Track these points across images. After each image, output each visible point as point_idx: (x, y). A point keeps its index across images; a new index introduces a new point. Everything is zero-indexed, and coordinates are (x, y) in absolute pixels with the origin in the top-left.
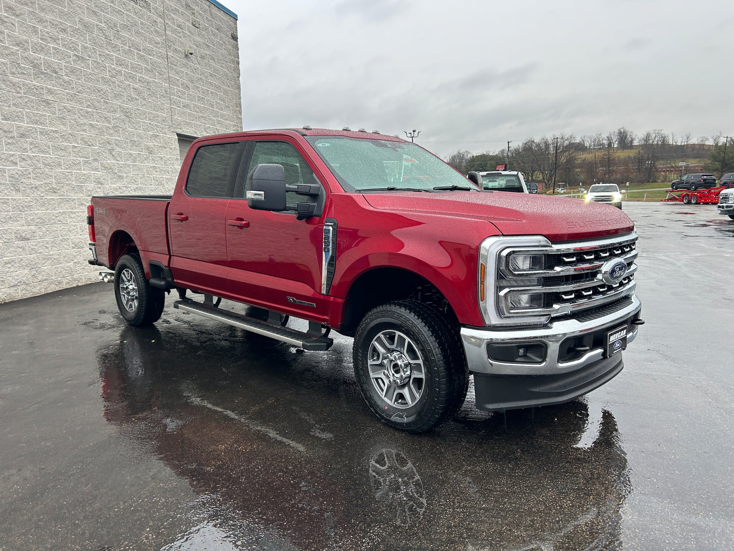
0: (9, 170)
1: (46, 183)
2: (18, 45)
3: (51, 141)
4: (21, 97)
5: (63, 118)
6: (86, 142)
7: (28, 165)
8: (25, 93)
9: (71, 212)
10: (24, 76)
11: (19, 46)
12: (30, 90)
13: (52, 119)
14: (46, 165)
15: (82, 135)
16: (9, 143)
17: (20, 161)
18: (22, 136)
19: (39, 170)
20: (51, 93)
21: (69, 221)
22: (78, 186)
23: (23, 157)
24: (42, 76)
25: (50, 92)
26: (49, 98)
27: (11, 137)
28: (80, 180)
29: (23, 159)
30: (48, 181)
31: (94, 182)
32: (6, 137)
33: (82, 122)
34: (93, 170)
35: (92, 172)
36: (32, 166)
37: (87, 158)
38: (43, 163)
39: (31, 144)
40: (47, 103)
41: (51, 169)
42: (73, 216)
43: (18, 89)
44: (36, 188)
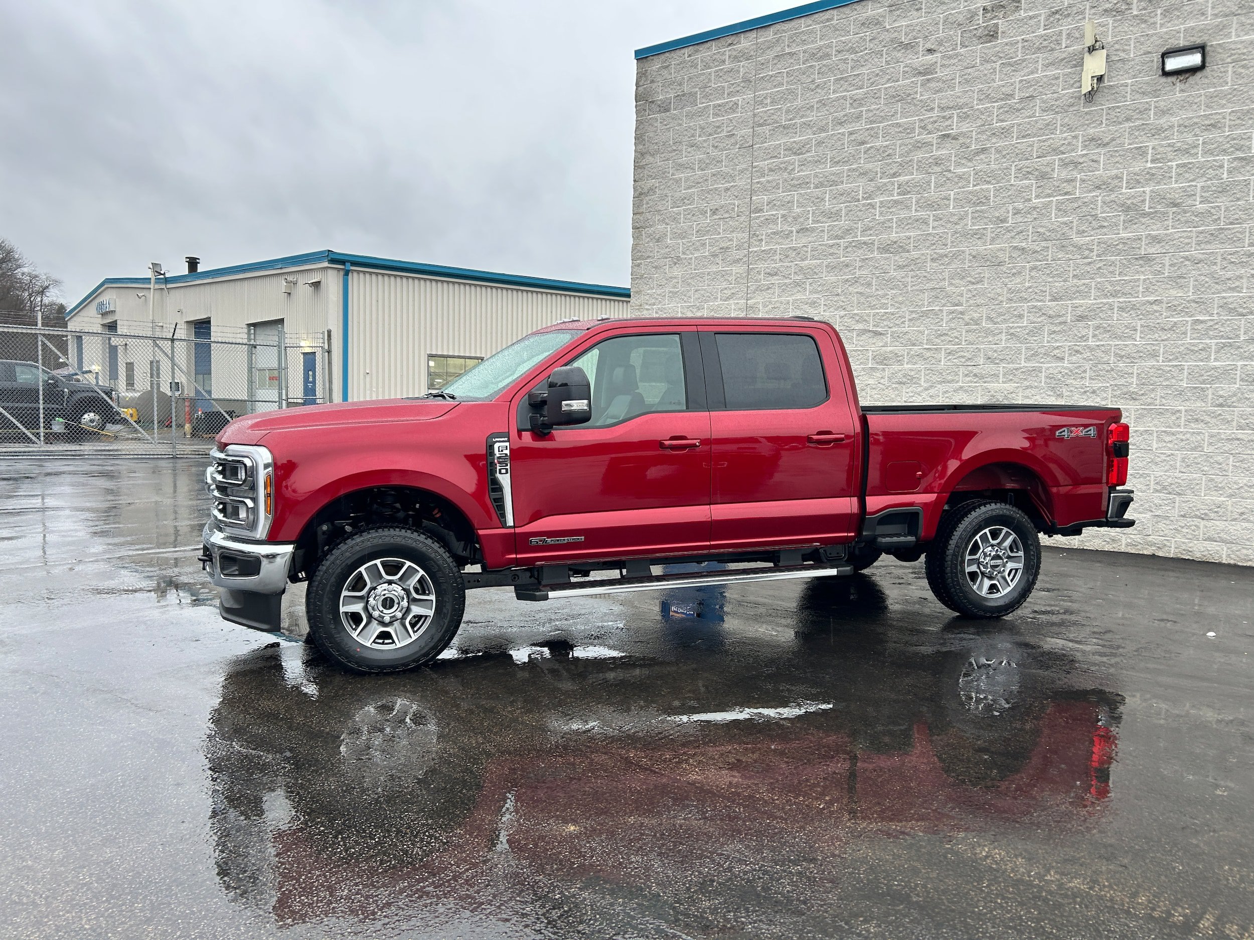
0: (1048, 369)
1: (1116, 385)
2: (1098, 188)
3: (1141, 319)
4: (1090, 263)
5: (1180, 277)
6: (1231, 311)
7: (1084, 359)
8: (1098, 256)
9: (1165, 432)
10: (1105, 230)
11: (1100, 189)
12: (1108, 248)
13: (1151, 283)
14: (1122, 357)
15: (1224, 298)
16: (1054, 332)
17: (1070, 355)
18: (1081, 318)
19: (1105, 366)
20: (1159, 242)
21: (1155, 446)
22: (1195, 388)
23: (1077, 348)
24: (1143, 220)
25: (1156, 240)
26: (1152, 250)
27: (1060, 323)
28: (1201, 379)
29: (1077, 352)
30: (1122, 381)
31: (1242, 380)
32: (1052, 324)
33: (1229, 274)
34: (1242, 358)
35: (1240, 363)
36: (1091, 360)
37: (1230, 338)
38: (1116, 355)
39: (1098, 327)
40: (1147, 259)
41: (1132, 362)
42: (1168, 439)
43: (1087, 252)
44: (1094, 392)
